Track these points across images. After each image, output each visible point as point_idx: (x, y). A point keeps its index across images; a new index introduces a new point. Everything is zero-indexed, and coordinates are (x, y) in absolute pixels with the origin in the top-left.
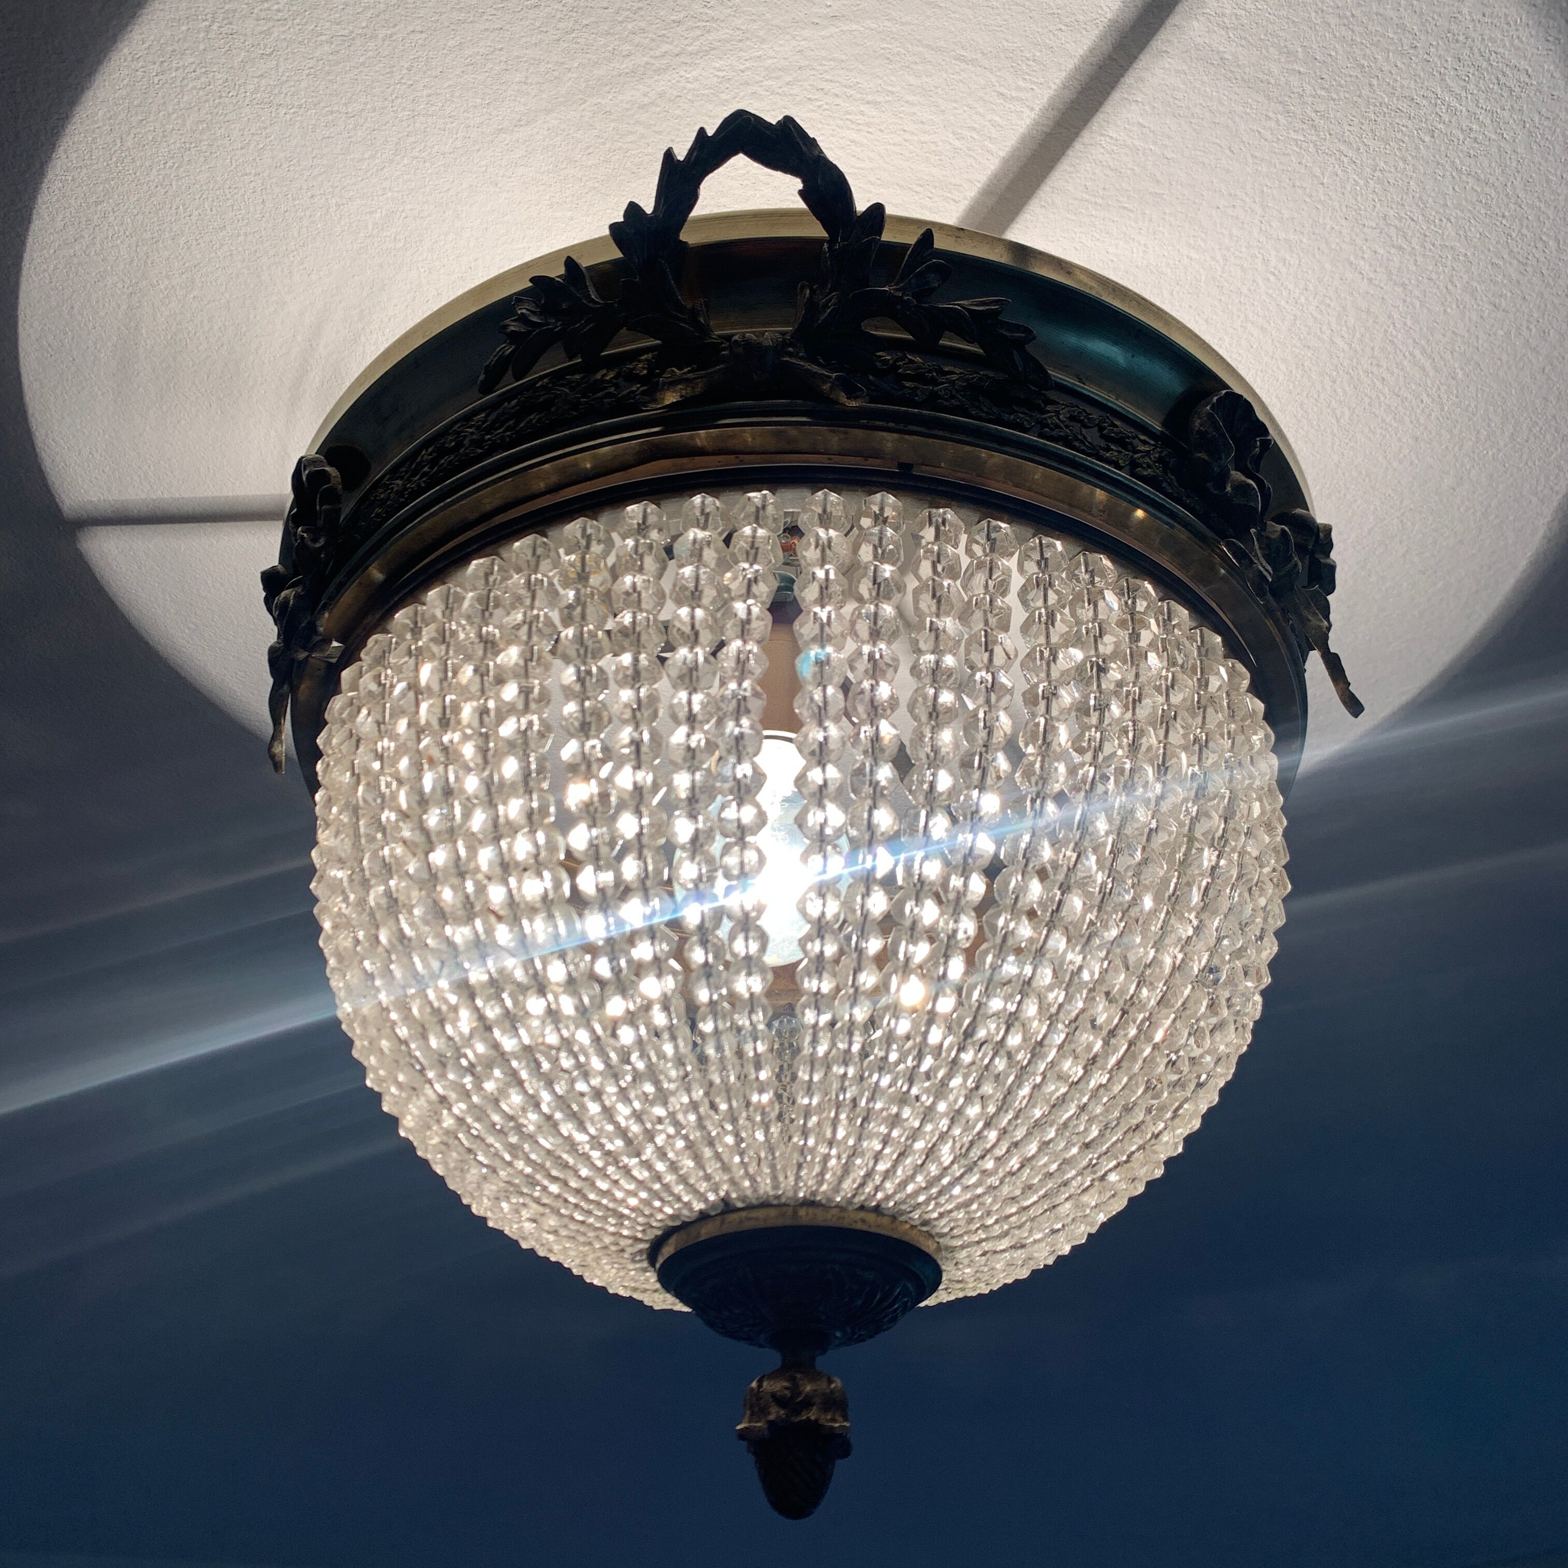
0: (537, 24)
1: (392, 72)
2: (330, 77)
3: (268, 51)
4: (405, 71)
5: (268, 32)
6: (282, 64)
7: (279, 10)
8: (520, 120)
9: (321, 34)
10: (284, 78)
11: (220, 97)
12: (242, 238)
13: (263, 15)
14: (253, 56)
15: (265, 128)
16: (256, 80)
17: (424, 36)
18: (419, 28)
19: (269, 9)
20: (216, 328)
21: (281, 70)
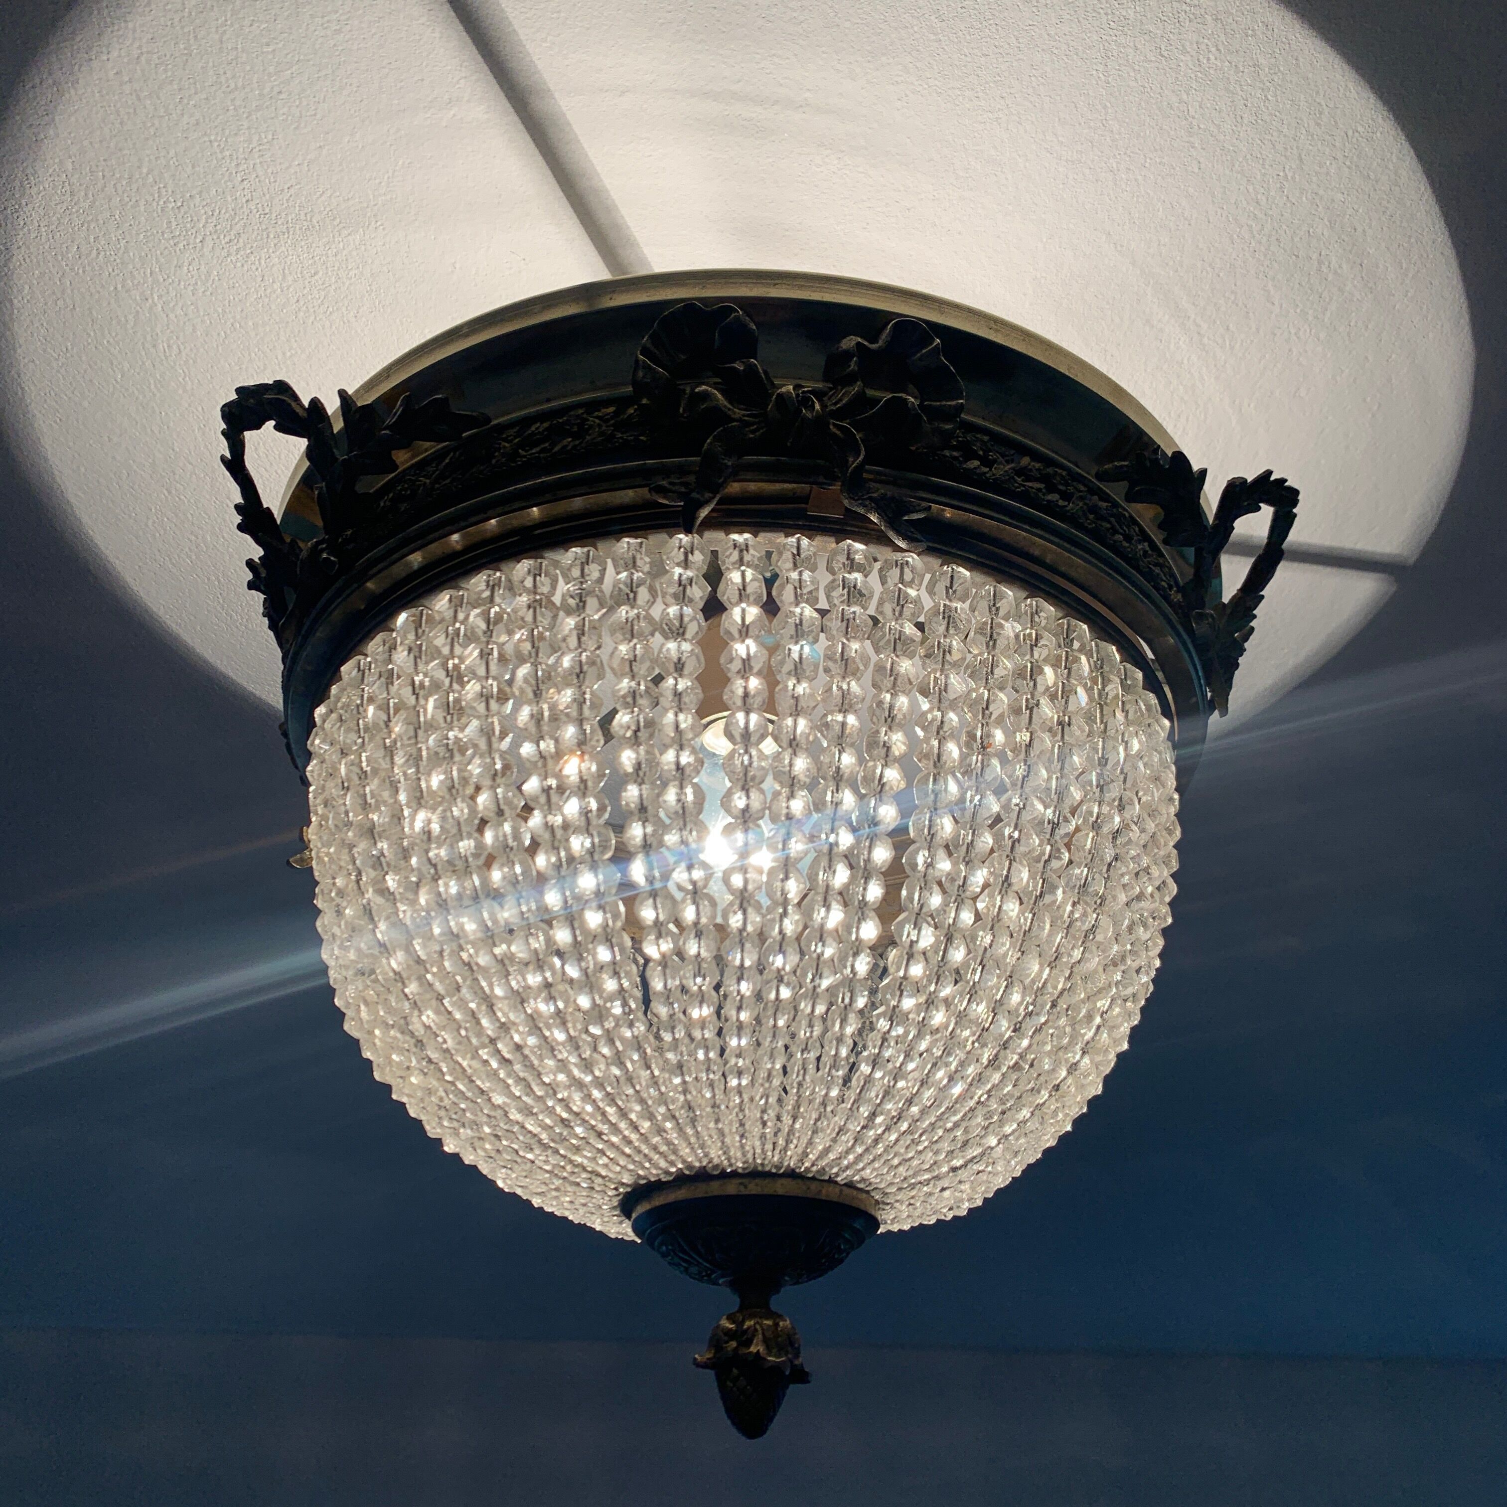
0: (1216, 245)
1: (1156, 150)
2: (1143, 104)
3: (1165, 54)
4: (1158, 160)
5: (1185, 52)
6: (1153, 65)
7: (1208, 59)
8: (1122, 246)
9: (1188, 94)
10: (1137, 67)
11: (1106, 14)
12: (933, 37)
13: (1203, 47)
14: (1157, 40)
15: (1077, 54)
16: (1131, 44)
17: (1196, 170)
18: (1202, 166)
19: (1209, 52)
20: (795, 14)
21: (1145, 64)
